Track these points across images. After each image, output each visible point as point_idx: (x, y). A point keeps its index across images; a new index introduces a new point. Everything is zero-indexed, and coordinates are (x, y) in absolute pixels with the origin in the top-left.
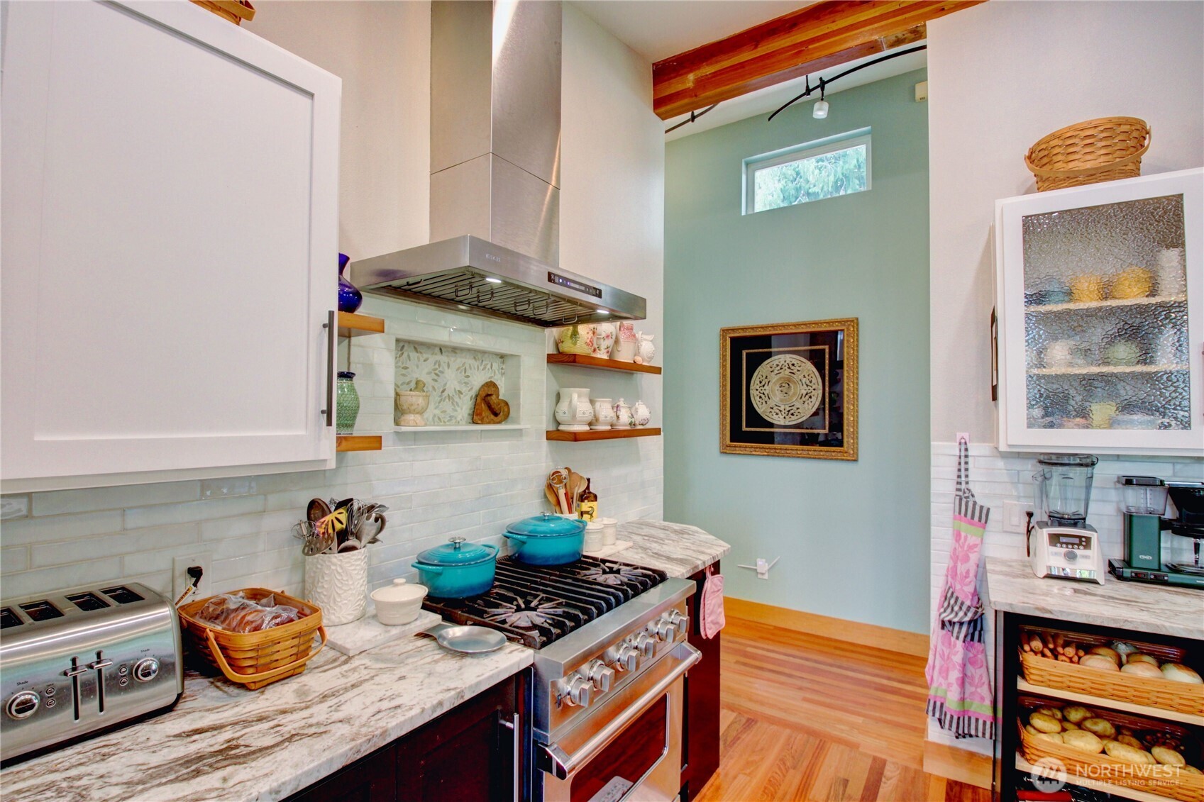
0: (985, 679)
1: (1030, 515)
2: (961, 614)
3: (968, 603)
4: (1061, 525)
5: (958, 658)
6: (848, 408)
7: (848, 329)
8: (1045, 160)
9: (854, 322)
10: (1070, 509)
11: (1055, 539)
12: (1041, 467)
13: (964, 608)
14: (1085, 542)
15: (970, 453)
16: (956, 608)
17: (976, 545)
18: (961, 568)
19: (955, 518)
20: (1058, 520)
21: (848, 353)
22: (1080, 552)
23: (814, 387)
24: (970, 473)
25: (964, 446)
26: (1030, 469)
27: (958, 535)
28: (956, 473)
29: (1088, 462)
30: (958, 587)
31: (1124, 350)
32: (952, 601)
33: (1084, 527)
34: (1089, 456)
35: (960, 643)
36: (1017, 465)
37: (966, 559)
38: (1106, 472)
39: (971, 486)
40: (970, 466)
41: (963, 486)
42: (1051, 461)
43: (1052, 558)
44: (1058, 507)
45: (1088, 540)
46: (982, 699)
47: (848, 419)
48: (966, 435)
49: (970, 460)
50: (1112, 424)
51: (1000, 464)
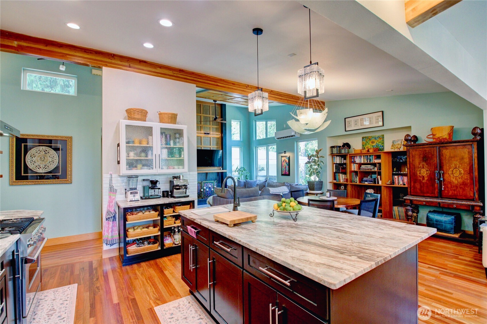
0: (117, 229)
1: (126, 189)
2: (111, 215)
3: (113, 212)
4: (132, 190)
5: (111, 226)
6: (69, 166)
7: (69, 140)
8: (130, 113)
9: (71, 138)
10: (134, 187)
11: (131, 193)
12: (128, 179)
13: (112, 213)
14: (137, 193)
15: (112, 177)
16: (110, 214)
17: (114, 198)
18: (111, 204)
19: (109, 193)
20: (131, 189)
21: (69, 148)
22: (136, 195)
23: (55, 159)
24: (112, 181)
25: (111, 175)
26: (125, 179)
27: (110, 197)
28: (109, 182)
29: (137, 177)
30: (110, 209)
31: (143, 154)
32: (109, 213)
33: (136, 190)
34: (137, 175)
35: (111, 222)
36: (123, 179)
37: (112, 202)
38: (140, 178)
39: (113, 185)
40: (113, 180)
41: (111, 185)
42: (130, 177)
43: (130, 197)
44: (131, 187)
45: (137, 192)
46: (116, 234)
47: (69, 170)
48: (112, 172)
49: (113, 178)
50: (141, 169)
51: (119, 179)
